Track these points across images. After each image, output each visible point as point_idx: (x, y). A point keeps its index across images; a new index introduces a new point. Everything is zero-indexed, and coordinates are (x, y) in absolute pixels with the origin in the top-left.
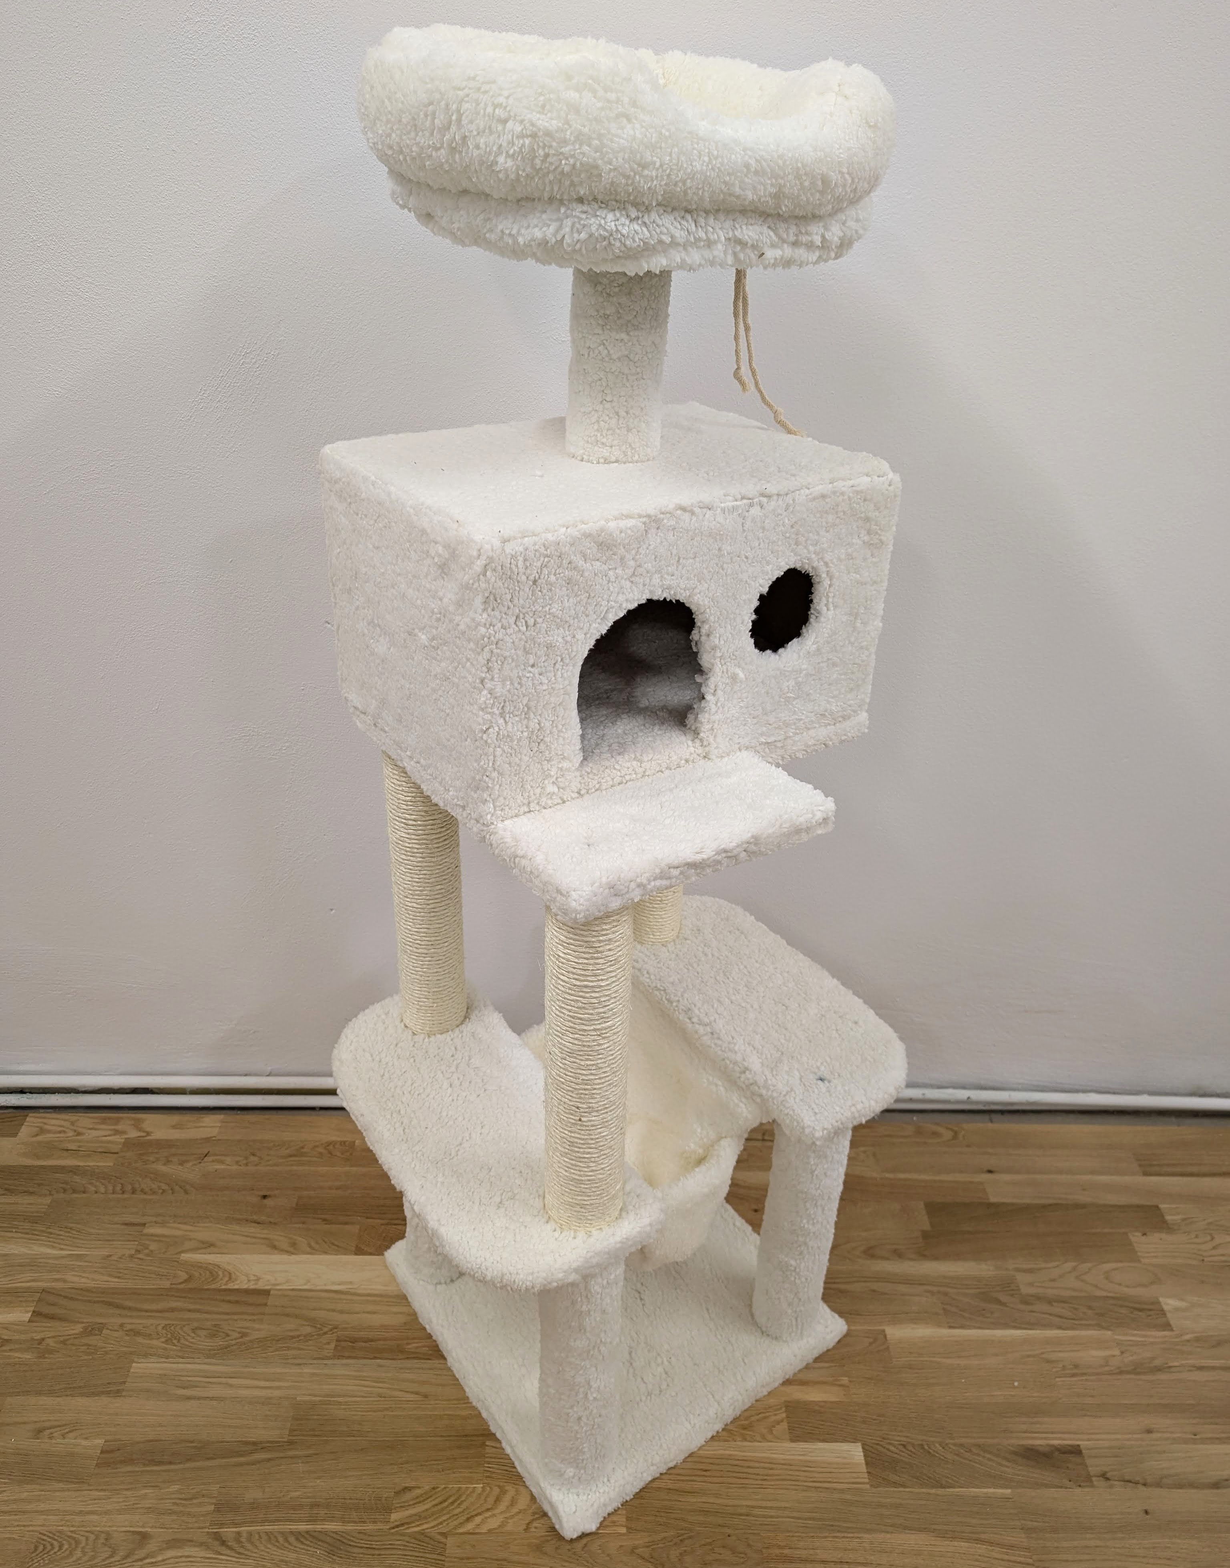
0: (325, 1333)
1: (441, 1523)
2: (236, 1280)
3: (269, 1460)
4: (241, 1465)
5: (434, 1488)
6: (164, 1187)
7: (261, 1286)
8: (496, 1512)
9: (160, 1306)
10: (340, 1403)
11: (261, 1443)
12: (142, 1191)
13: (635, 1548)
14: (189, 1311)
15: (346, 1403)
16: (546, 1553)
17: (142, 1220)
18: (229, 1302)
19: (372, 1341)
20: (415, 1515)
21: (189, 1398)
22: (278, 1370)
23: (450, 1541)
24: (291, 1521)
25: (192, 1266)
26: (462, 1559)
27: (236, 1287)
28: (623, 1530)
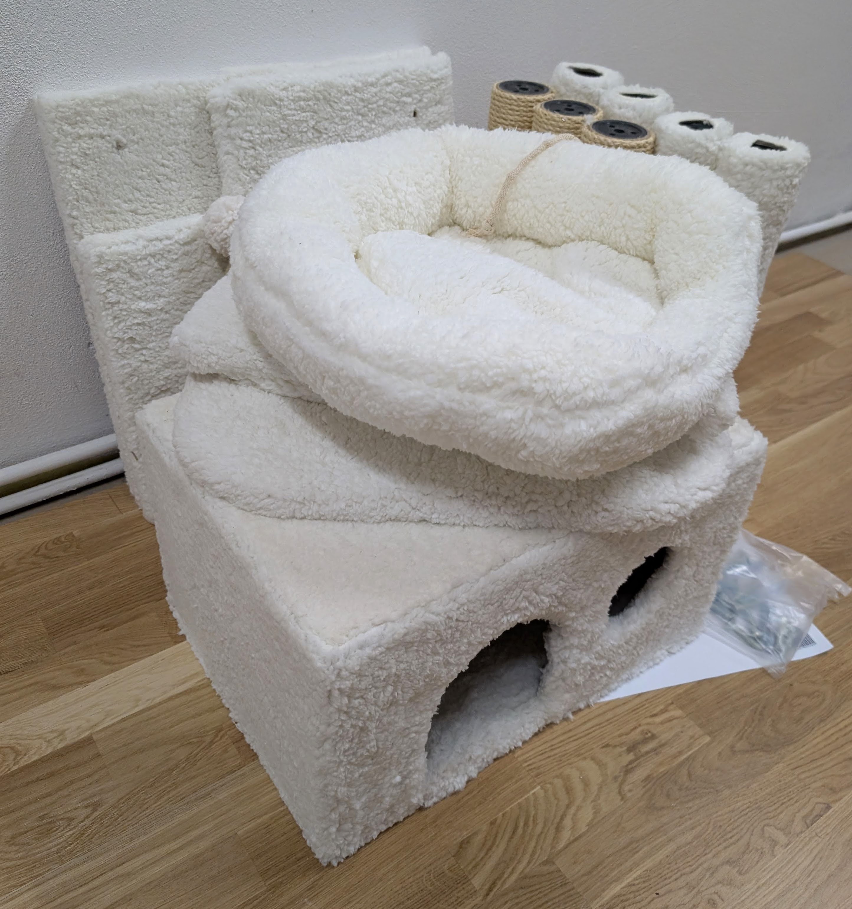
1: (533, 853)
2: (28, 750)
5: (492, 823)
7: (71, 739)
8: (578, 802)
13: (732, 747)
16: (663, 808)
18: (38, 780)
20: (499, 864)
22: (182, 817)
23: (560, 863)
26: (589, 873)
27: (36, 758)
28: (708, 739)
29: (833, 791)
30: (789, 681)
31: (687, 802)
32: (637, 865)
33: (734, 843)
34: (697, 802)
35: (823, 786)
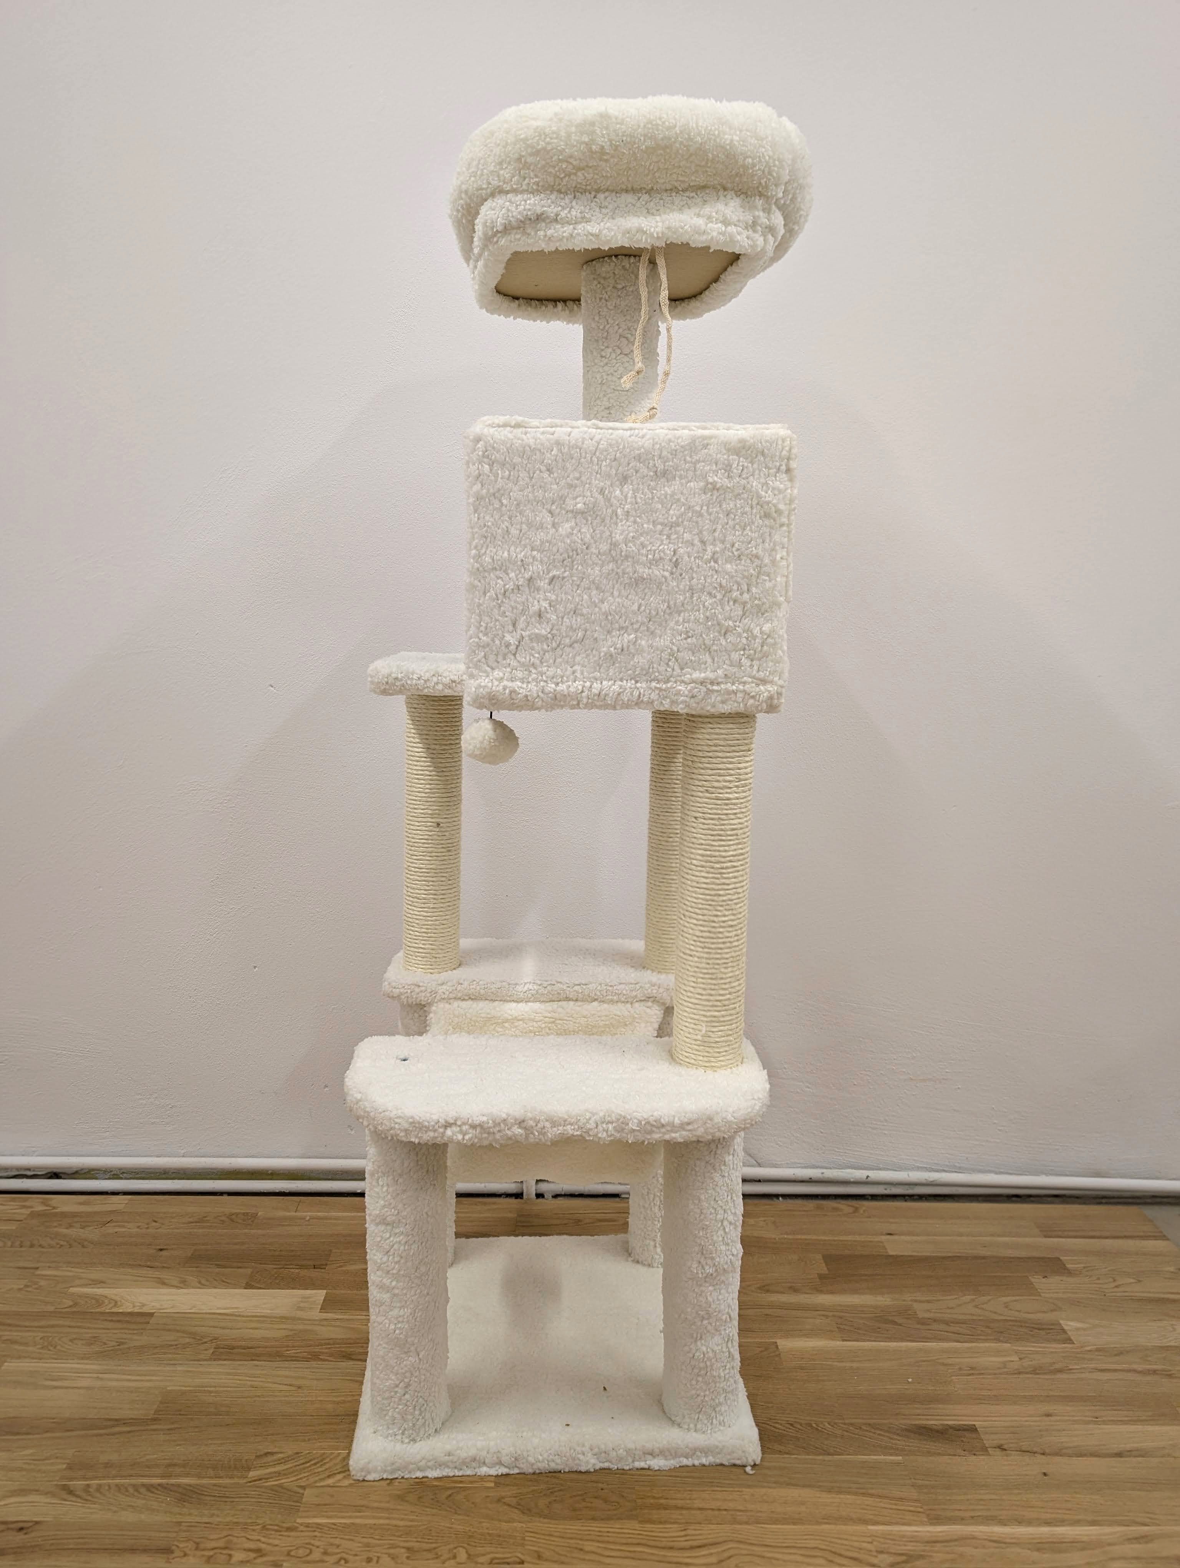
0: (206, 1343)
1: (301, 1479)
2: (121, 1306)
3: (129, 1432)
4: (101, 1435)
5: (297, 1453)
6: (62, 1243)
7: (145, 1310)
9: (42, 1323)
10: (210, 1392)
11: (124, 1419)
12: (41, 1246)
13: (503, 1498)
14: (70, 1327)
15: (216, 1392)
16: (407, 1501)
17: (37, 1265)
18: (111, 1321)
19: (251, 1348)
20: (275, 1472)
21: (56, 1387)
22: (152, 1368)
24: (142, 1476)
25: (80, 1296)
26: (319, 1505)
27: (121, 1311)
28: (492, 1485)
29: (539, 1557)
30: (604, 1486)
31: (427, 1507)
32: (350, 1517)
33: (427, 1543)
34: (434, 1511)
35: (536, 1551)
